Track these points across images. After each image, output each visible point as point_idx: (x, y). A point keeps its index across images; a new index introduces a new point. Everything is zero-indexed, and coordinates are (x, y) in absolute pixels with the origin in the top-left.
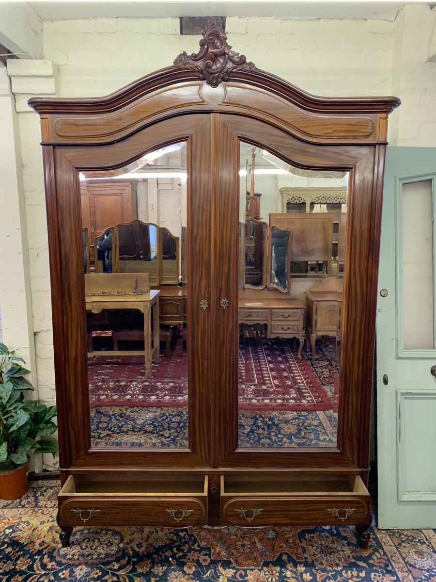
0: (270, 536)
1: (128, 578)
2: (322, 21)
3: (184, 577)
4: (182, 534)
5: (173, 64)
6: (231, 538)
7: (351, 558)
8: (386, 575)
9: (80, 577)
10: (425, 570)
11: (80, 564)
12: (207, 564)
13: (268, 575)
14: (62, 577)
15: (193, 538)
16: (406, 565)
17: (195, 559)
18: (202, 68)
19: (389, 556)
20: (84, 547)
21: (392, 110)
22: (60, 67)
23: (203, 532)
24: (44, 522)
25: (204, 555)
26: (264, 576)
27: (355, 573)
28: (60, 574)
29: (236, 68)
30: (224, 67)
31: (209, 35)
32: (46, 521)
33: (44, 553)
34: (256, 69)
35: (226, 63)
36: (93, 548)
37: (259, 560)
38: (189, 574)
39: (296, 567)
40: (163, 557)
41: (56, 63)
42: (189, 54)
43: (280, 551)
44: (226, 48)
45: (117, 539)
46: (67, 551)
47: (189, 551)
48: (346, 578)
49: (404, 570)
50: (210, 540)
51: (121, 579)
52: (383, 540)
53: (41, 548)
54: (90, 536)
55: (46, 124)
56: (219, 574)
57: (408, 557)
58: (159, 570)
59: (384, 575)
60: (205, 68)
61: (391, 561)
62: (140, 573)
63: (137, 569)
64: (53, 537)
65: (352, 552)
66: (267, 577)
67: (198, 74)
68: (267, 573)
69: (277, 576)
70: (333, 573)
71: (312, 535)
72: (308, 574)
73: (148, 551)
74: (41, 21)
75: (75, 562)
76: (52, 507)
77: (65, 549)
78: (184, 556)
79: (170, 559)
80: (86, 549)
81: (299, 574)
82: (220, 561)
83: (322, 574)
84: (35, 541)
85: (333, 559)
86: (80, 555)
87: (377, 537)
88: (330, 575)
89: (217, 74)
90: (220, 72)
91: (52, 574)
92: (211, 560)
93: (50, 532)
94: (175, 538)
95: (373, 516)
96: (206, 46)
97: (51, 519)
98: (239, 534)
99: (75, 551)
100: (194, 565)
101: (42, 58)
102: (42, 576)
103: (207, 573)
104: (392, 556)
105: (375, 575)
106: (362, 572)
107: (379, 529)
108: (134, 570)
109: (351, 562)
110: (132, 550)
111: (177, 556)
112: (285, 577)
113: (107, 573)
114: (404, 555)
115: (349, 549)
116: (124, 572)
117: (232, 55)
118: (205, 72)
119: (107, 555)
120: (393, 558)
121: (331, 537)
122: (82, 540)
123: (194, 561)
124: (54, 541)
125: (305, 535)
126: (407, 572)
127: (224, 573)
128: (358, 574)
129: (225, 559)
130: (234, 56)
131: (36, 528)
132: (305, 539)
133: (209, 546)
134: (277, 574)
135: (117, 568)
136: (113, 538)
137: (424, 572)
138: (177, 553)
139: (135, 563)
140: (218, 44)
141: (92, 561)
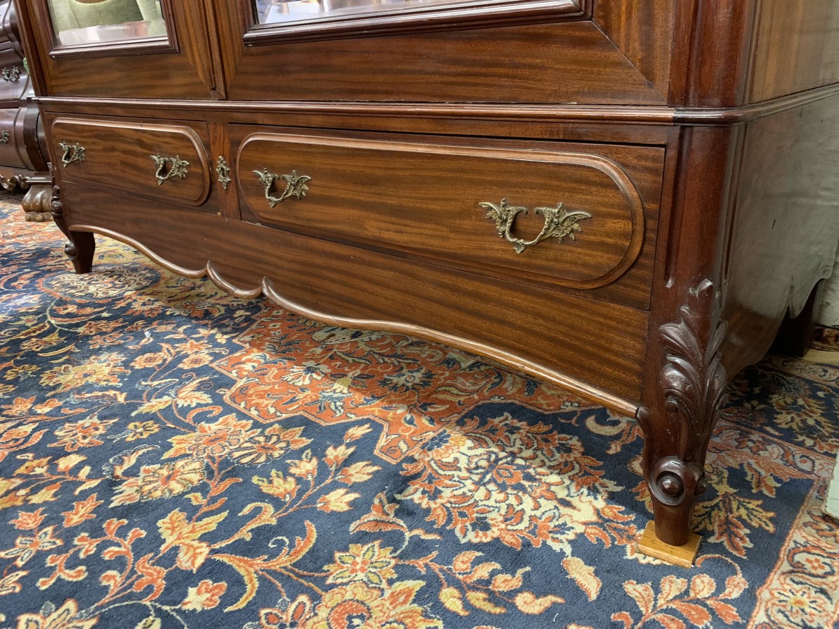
3: (115, 367)
7: (568, 536)
12: (187, 368)
13: (256, 442)
15: (244, 324)
17: (184, 353)
25: (211, 354)
26: (244, 440)
27: (507, 583)
38: (130, 367)
39: (350, 462)
65: (602, 522)
66: (246, 445)
68: (261, 439)
70: (430, 537)
71: (521, 424)
72: (352, 496)
73: (147, 313)
78: (179, 341)
81: (328, 481)
82: (217, 374)
83: (391, 518)
88: (407, 535)
92: (206, 365)
100: (164, 360)
103: (161, 380)
106: (540, 596)
108: (76, 325)
109: (545, 548)
112: (286, 468)
113: (40, 314)
115: (598, 511)
119: (87, 295)
123: (177, 355)
127: (182, 394)
129: (233, 375)
132: (484, 423)
134: (278, 453)
138: (175, 333)
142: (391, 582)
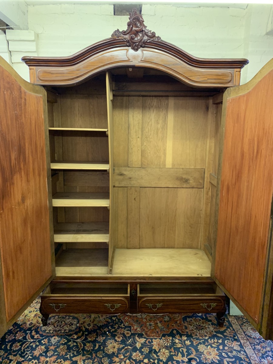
0: (166, 320)
1: (83, 344)
2: (202, 8)
3: (115, 343)
4: (114, 318)
5: (111, 37)
6: (143, 320)
7: (214, 332)
8: (234, 342)
9: (54, 343)
10: (257, 339)
11: (54, 336)
12: (129, 336)
13: (165, 341)
14: (44, 343)
15: (120, 321)
16: (246, 336)
17: (122, 333)
18: (129, 39)
19: (236, 331)
20: (56, 326)
21: (244, 67)
22: (39, 35)
23: (126, 317)
24: (31, 312)
25: (127, 330)
26: (163, 342)
27: (216, 340)
28: (42, 341)
29: (149, 39)
30: (142, 39)
31: (133, 19)
32: (32, 311)
33: (32, 329)
34: (162, 40)
35: (143, 37)
36: (61, 326)
37: (160, 333)
38: (118, 341)
39: (181, 337)
40: (103, 332)
41: (36, 32)
42: (121, 30)
43: (171, 328)
44: (144, 27)
45: (75, 321)
46: (46, 328)
47: (118, 328)
48: (211, 343)
49: (245, 338)
50: (131, 322)
51: (79, 344)
52: (232, 322)
53: (30, 327)
54: (59, 319)
55: (33, 73)
56: (136, 341)
57: (247, 332)
58: (101, 339)
59: (232, 342)
60: (130, 39)
61: (237, 334)
62: (90, 340)
63: (88, 339)
64: (37, 320)
65: (215, 328)
66: (164, 343)
67: (126, 43)
68: (164, 341)
69: (170, 342)
70: (203, 340)
71: (191, 319)
72: (189, 341)
73: (94, 328)
74: (27, 5)
75: (51, 334)
76: (36, 303)
77: (44, 327)
78: (116, 331)
79: (107, 333)
80: (57, 327)
81: (183, 341)
82: (137, 334)
83: (197, 341)
84: (27, 322)
85: (203, 332)
86: (54, 331)
87: (229, 320)
88: (201, 342)
89: (137, 43)
90: (140, 42)
91: (38, 341)
92: (131, 333)
93: (35, 318)
94: (110, 321)
95: (227, 308)
96: (131, 26)
97: (35, 310)
98: (148, 319)
99: (50, 328)
100: (121, 336)
101: (27, 29)
102: (31, 343)
103: (129, 340)
104: (237, 331)
105: (227, 341)
106: (220, 340)
107: (230, 316)
108: (86, 339)
109: (214, 334)
110: (85, 327)
111: (111, 331)
112: (175, 343)
113: (70, 341)
114: (245, 330)
115: (213, 327)
116: (80, 340)
117: (147, 32)
118: (130, 42)
119: (70, 331)
120: (238, 332)
121: (202, 320)
122: (54, 322)
123: (121, 334)
124: (38, 322)
125: (187, 319)
126: (246, 340)
127: (139, 341)
128: (218, 341)
129: (140, 332)
130: (148, 32)
131: (27, 315)
132: (187, 321)
133: (130, 325)
134: (170, 341)
135: (76, 338)
136: (73, 321)
137: (256, 340)
138: (111, 330)
139: (86, 335)
140: (139, 25)
141: (61, 334)
142: (207, 348)
